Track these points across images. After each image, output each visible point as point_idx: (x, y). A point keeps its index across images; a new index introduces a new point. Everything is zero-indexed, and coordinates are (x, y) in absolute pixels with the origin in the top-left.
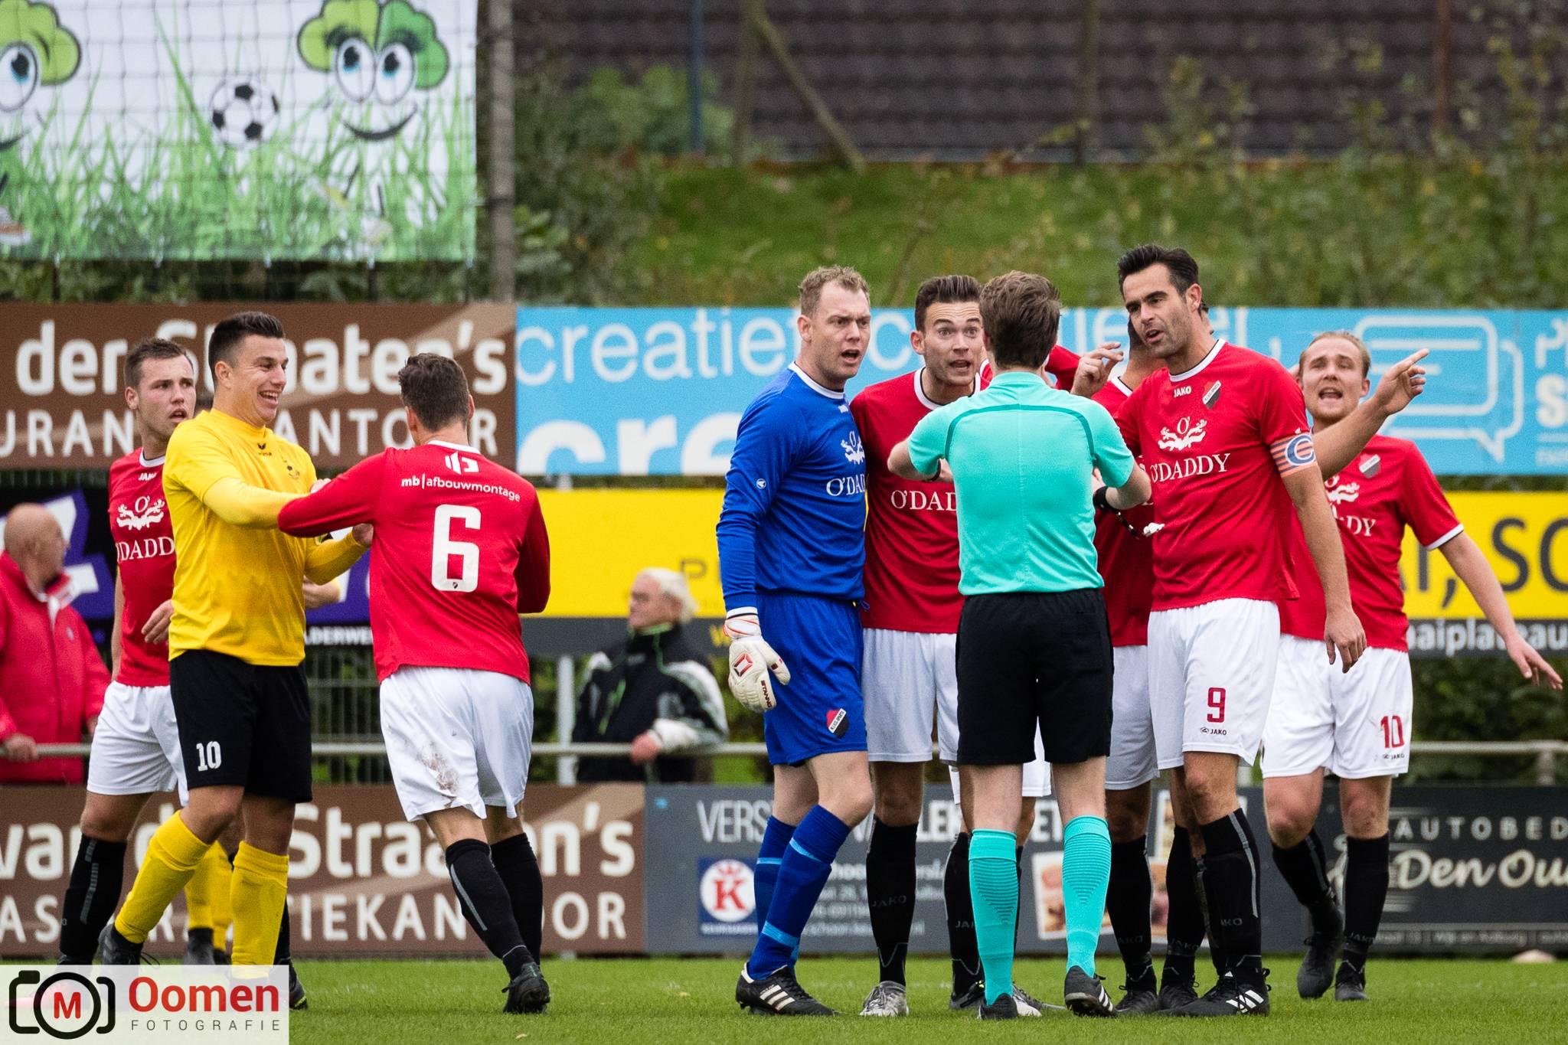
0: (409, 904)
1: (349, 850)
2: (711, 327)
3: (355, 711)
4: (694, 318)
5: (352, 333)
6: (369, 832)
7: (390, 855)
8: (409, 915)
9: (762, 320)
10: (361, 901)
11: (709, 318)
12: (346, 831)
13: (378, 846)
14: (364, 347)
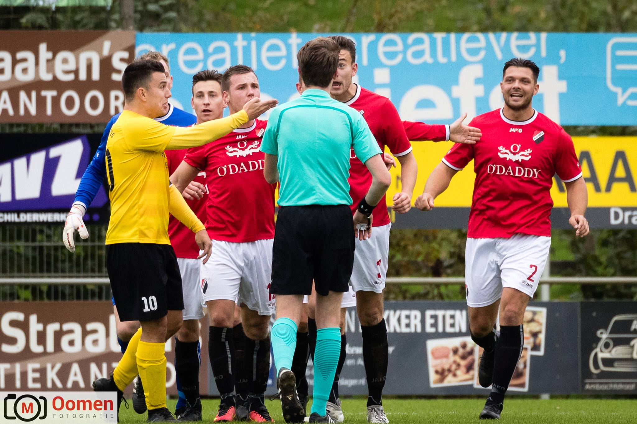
0: (75, 368)
1: (42, 338)
2: (245, 43)
3: (45, 259)
4: (236, 39)
5: (43, 47)
6: (53, 327)
7: (65, 340)
8: (75, 375)
9: (274, 40)
10: (49, 366)
11: (244, 39)
12: (40, 327)
13: (58, 335)
14: (50, 55)
